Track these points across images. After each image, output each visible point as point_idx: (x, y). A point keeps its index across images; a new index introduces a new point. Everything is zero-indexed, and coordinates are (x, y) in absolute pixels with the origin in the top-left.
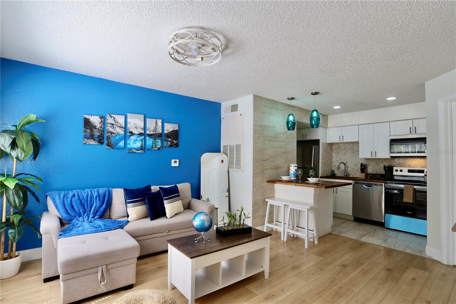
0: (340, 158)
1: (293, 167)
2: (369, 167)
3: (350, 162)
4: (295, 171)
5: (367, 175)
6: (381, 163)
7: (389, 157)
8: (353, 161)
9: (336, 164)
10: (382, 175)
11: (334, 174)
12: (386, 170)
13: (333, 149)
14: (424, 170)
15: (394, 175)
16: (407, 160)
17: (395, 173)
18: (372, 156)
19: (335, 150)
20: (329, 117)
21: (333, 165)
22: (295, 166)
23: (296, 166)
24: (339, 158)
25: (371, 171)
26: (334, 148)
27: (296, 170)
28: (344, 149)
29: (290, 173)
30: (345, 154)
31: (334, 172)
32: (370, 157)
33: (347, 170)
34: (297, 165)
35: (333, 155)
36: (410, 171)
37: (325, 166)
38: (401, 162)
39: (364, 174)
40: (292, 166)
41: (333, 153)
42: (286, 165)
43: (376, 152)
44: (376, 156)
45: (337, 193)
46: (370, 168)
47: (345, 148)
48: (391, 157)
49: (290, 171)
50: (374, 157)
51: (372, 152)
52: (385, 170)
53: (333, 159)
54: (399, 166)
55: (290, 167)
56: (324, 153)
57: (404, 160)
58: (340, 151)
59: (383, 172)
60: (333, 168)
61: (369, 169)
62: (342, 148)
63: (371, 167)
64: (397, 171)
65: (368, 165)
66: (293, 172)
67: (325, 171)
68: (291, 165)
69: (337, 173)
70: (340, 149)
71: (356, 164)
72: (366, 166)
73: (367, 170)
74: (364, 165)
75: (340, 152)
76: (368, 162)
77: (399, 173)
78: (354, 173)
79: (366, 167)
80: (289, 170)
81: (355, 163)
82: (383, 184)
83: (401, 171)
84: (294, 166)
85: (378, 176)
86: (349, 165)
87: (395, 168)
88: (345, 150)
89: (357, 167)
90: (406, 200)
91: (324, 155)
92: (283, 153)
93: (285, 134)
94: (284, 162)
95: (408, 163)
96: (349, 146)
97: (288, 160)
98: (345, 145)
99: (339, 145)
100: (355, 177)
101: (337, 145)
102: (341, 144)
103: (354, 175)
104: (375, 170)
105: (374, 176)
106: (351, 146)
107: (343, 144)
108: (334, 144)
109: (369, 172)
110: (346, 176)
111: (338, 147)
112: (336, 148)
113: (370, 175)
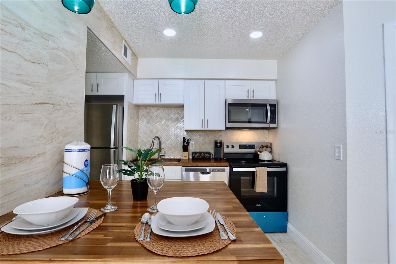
1: (74, 155)
2: (192, 143)
3: (166, 136)
4: (82, 167)
5: (193, 154)
7: (224, 129)
9: (144, 140)
13: (140, 116)
14: (254, 146)
15: (225, 153)
17: (226, 150)
18: (202, 127)
21: (139, 141)
22: (84, 150)
23: (87, 150)
24: (149, 129)
25: (194, 148)
26: (141, 114)
27: (86, 161)
28: (157, 116)
29: (65, 175)
34: (88, 146)
35: (140, 125)
40: (71, 151)
41: (140, 123)
42: (50, 148)
43: (208, 121)
47: (159, 114)
48: (226, 128)
49: (67, 169)
50: (205, 128)
51: (202, 121)
53: (139, 131)
55: (67, 154)
56: (130, 121)
58: (150, 120)
60: (139, 146)
64: (228, 147)
66: (74, 171)
68: (68, 147)
70: (150, 116)
72: (189, 141)
73: (190, 147)
74: (187, 141)
76: (190, 136)
77: (231, 150)
80: (61, 161)
83: (233, 147)
84: (79, 151)
85: (207, 155)
86: (163, 140)
87: (225, 144)
88: (157, 118)
90: (259, 190)
91: (130, 123)
92: (39, 104)
93: (47, 42)
94: (41, 137)
95: (236, 136)
96: (165, 112)
97: (57, 131)
98: (158, 110)
99: (149, 110)
100: (172, 157)
101: (147, 109)
102: (152, 108)
103: (170, 155)
104: (199, 147)
105: (201, 156)
106: (167, 111)
107: (156, 108)
108: (141, 108)
109: (191, 149)
110: (161, 157)
111: (146, 111)
112: (144, 114)
113: (196, 154)
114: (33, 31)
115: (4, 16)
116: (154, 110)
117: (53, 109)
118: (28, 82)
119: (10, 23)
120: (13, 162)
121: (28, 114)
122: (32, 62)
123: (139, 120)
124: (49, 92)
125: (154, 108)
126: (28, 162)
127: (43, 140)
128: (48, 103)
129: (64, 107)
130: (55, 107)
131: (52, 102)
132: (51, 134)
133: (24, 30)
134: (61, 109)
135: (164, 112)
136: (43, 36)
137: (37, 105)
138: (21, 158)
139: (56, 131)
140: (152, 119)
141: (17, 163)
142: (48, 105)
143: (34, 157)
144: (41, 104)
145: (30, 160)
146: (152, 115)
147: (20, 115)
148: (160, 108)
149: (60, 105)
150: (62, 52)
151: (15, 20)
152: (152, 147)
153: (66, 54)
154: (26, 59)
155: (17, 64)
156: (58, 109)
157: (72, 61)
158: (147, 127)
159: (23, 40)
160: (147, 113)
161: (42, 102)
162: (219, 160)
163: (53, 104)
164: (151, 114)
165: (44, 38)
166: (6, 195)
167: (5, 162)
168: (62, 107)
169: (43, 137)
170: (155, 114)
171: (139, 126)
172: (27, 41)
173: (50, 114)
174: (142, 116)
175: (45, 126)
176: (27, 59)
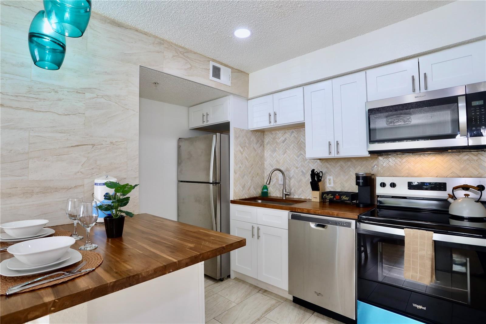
0: (277, 161)
2: (328, 177)
3: (295, 168)
5: (323, 195)
6: (351, 169)
7: (367, 154)
8: (298, 167)
10: (353, 196)
11: (267, 193)
12: (361, 184)
13: (265, 143)
14: (445, 184)
15: (378, 196)
16: (404, 160)
17: (379, 191)
18: (330, 153)
19: (269, 145)
20: (250, 75)
21: (266, 175)
24: (276, 159)
25: (332, 185)
28: (283, 142)
30: (286, 151)
31: (267, 189)
32: (326, 155)
33: (290, 185)
35: (265, 154)
36: (411, 186)
37: (246, 176)
38: (391, 165)
39: (317, 194)
41: (265, 151)
43: (338, 144)
44: (338, 152)
45: (258, 237)
46: (330, 180)
47: (286, 139)
48: (370, 152)
50: (334, 155)
51: (330, 144)
52: (358, 183)
53: (265, 162)
54: (388, 174)
56: (242, 150)
57: (399, 159)
58: (276, 147)
59: (355, 189)
60: (266, 181)
61: (327, 181)
62: (280, 140)
63: (331, 178)
64: (383, 185)
65: (326, 172)
67: (244, 187)
69: (272, 190)
70: (276, 142)
71: (304, 171)
72: (321, 175)
73: (324, 184)
74: (318, 175)
75: (277, 149)
76: (327, 168)
77: (388, 191)
78: (301, 190)
79: (321, 177)
81: (302, 168)
82: (353, 222)
83: (393, 185)
85: (344, 198)
86: (292, 173)
87: (379, 180)
88: (284, 144)
89: (306, 178)
90: (411, 273)
91: (242, 154)
92: (76, 146)
93: (84, 95)
94: (78, 172)
95: (407, 167)
96: (293, 135)
97: (98, 167)
98: (284, 133)
99: (275, 135)
100: (303, 198)
101: (272, 134)
102: (278, 132)
103: (300, 195)
104: (340, 184)
105: (335, 198)
106: (295, 134)
107: (282, 132)
108: (266, 133)
109: (329, 188)
110: (285, 197)
111: (272, 137)
112: (270, 140)
113: (328, 195)
114: (66, 91)
115: (39, 89)
116: (280, 135)
117: (92, 149)
118: (63, 131)
119: (44, 92)
120: (49, 191)
121: (64, 155)
122: (66, 115)
123: (265, 148)
124: (87, 135)
125: (280, 131)
126: (64, 191)
127: (80, 175)
128: (86, 145)
129: (108, 146)
130: (95, 147)
131: (91, 143)
132: (91, 170)
133: (57, 92)
134: (104, 148)
135: (291, 135)
136: (79, 91)
137: (72, 148)
138: (57, 188)
139: (96, 167)
140: (278, 147)
141: (53, 192)
142: (87, 146)
143: (70, 188)
144: (78, 146)
145: (66, 190)
146: (278, 140)
147: (55, 156)
148: (287, 131)
149: (102, 144)
150: (103, 99)
151: (48, 88)
152: (268, 183)
153: (108, 99)
154: (60, 114)
155: (51, 120)
156: (99, 148)
157: (117, 104)
158: (273, 157)
159: (56, 101)
160: (273, 139)
161: (79, 144)
162: (362, 208)
163: (92, 145)
164: (276, 139)
165: (79, 93)
166: (43, 214)
167: (41, 190)
168: (105, 146)
169: (81, 172)
170: (281, 139)
171: (265, 156)
172: (60, 100)
173: (89, 153)
174: (268, 143)
175: (82, 164)
176: (62, 114)
